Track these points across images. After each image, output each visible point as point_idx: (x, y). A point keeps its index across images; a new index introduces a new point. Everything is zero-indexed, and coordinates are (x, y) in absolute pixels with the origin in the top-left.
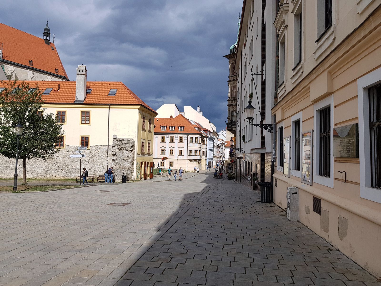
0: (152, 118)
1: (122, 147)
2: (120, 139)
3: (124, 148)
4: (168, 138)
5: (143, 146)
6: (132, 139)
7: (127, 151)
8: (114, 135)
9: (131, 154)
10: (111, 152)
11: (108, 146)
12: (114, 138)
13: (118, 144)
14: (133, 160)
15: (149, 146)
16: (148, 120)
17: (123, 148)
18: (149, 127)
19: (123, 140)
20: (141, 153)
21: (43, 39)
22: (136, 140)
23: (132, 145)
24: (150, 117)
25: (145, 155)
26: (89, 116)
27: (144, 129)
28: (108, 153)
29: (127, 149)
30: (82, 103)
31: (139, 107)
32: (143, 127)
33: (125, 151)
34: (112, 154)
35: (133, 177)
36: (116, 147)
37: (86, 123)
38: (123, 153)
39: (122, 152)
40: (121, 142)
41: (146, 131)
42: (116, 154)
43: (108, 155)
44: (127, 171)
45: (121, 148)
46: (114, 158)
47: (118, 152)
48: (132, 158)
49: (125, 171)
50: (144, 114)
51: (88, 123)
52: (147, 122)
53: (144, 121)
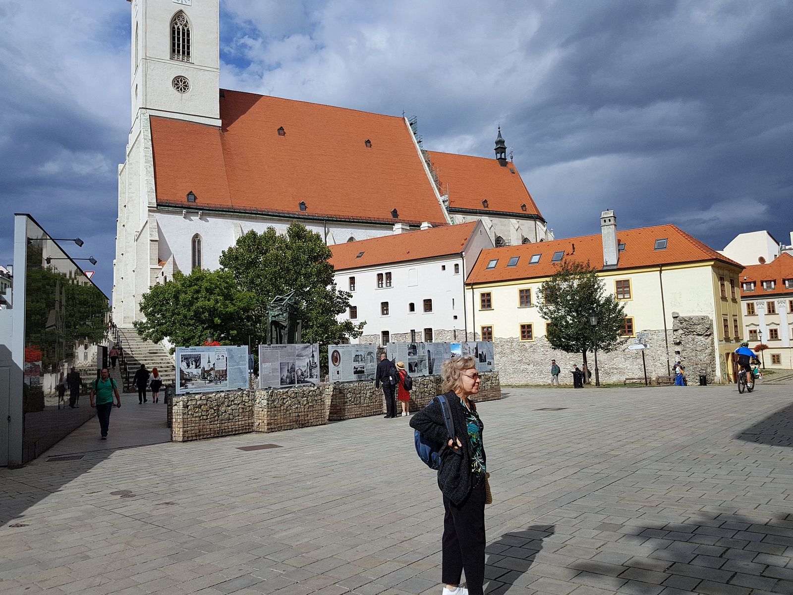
0: (735, 276)
1: (690, 330)
2: (686, 319)
3: (695, 331)
4: (761, 307)
5: (726, 326)
6: (707, 316)
7: (700, 337)
8: (673, 313)
9: (708, 340)
10: (671, 339)
11: (666, 330)
12: (674, 318)
13: (682, 326)
14: (713, 351)
15: (736, 326)
16: (729, 282)
17: (693, 332)
18: (732, 292)
19: (691, 319)
20: (725, 339)
21: (496, 158)
22: (713, 317)
23: (708, 326)
24: (731, 275)
25: (731, 341)
26: (629, 287)
27: (724, 298)
28: (666, 341)
29: (700, 333)
30: (615, 267)
31: (712, 263)
32: (722, 295)
33: (697, 337)
34: (673, 343)
35: (716, 378)
36: (680, 331)
37: (626, 297)
38: (693, 340)
39: (692, 338)
40: (687, 323)
41: (727, 301)
42: (681, 343)
43: (667, 344)
44: (706, 368)
45: (688, 332)
46: (678, 348)
47: (684, 339)
48: (711, 348)
49: (703, 369)
50: (721, 272)
51: (629, 297)
52: (727, 284)
53: (723, 285)
